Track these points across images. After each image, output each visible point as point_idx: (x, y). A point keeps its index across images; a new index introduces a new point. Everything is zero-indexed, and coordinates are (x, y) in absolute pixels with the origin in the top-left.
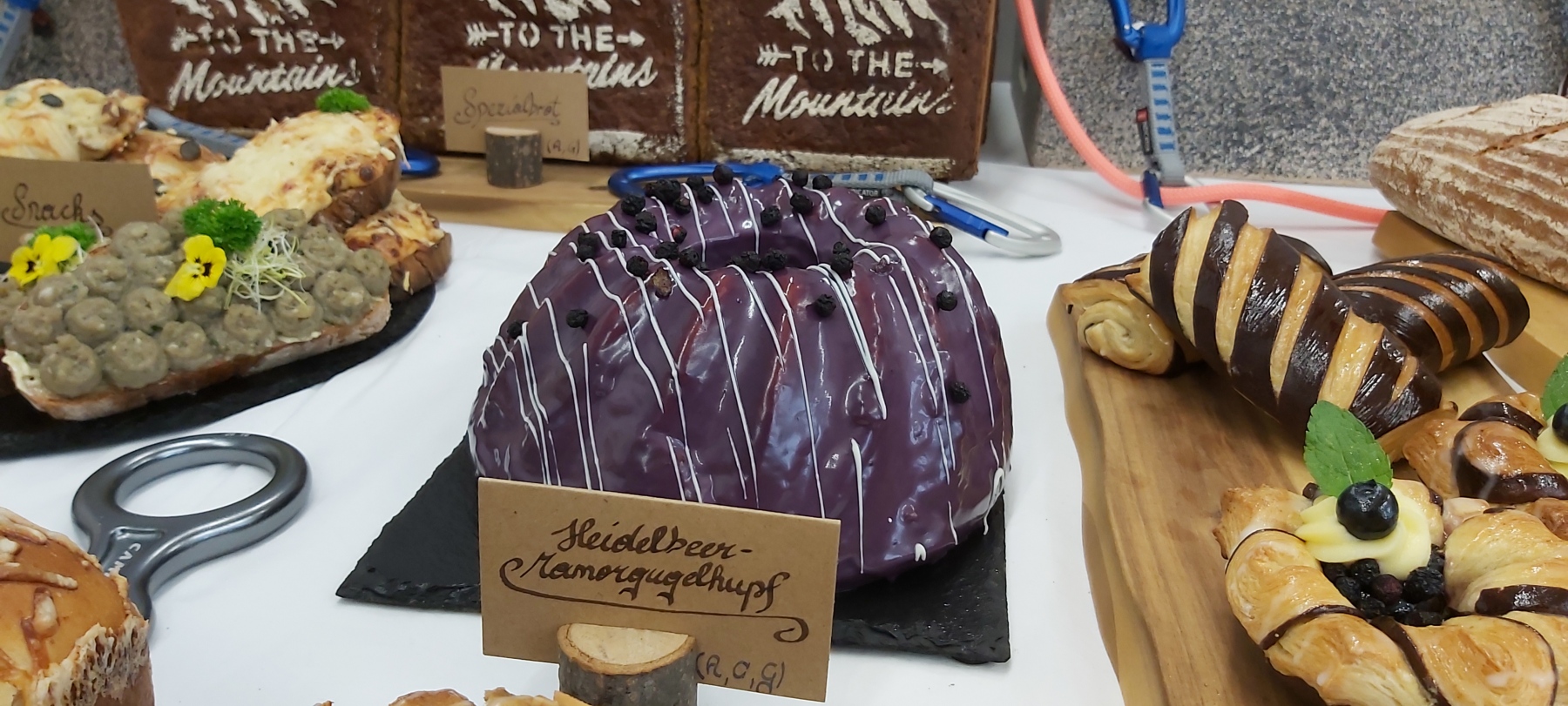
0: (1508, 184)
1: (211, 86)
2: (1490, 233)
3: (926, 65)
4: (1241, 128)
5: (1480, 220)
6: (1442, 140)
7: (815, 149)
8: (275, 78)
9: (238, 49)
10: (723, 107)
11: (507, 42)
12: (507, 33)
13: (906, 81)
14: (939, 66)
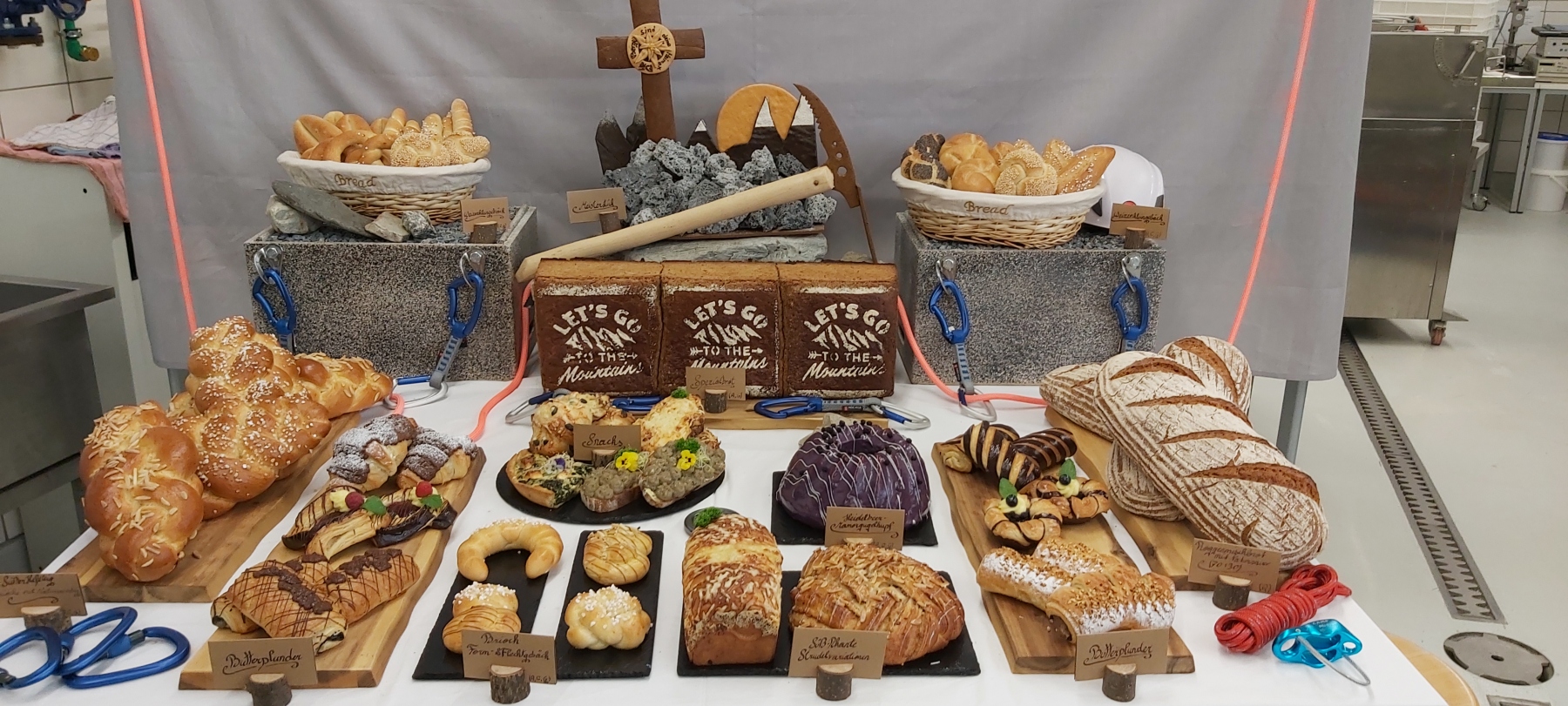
0: (1079, 399)
1: (578, 376)
3: (874, 357)
6: (1060, 382)
8: (606, 372)
9: (591, 361)
10: (795, 374)
11: (707, 354)
12: (706, 351)
13: (867, 363)
14: (879, 357)
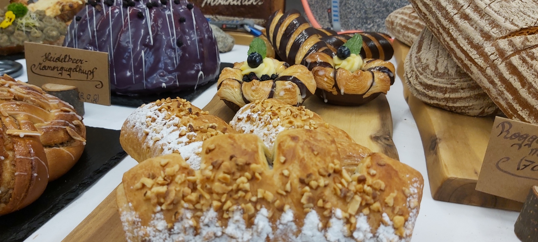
2: (408, 37)
4: (367, 18)
5: (406, 33)
7: (223, 15)
